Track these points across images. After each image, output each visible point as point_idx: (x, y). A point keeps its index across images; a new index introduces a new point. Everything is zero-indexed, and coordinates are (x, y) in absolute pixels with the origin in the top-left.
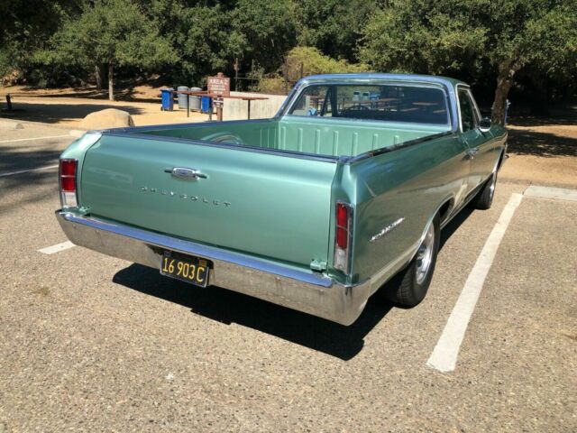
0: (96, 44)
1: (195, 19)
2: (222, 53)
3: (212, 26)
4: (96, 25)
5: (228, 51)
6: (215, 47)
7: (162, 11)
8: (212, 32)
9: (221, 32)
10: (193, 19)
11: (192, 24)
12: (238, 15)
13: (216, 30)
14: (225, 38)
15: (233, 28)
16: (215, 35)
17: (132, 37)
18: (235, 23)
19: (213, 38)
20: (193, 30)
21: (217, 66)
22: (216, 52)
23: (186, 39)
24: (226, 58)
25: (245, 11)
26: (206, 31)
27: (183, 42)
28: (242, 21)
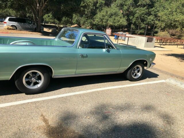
0: (104, 19)
1: (138, 11)
2: (145, 22)
3: (143, 14)
4: (104, 14)
5: (147, 22)
6: (143, 20)
7: (126, 9)
8: (142, 16)
9: (146, 16)
10: (137, 12)
11: (136, 13)
12: (154, 10)
13: (144, 15)
14: (146, 18)
15: (151, 14)
16: (143, 16)
17: (114, 17)
18: (152, 13)
19: (142, 18)
20: (136, 15)
21: (142, 27)
22: (143, 22)
23: (133, 18)
24: (146, 24)
25: (156, 9)
26: (140, 15)
27: (132, 19)
28: (155, 12)
